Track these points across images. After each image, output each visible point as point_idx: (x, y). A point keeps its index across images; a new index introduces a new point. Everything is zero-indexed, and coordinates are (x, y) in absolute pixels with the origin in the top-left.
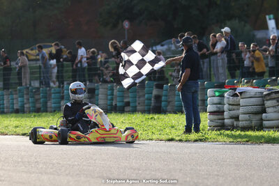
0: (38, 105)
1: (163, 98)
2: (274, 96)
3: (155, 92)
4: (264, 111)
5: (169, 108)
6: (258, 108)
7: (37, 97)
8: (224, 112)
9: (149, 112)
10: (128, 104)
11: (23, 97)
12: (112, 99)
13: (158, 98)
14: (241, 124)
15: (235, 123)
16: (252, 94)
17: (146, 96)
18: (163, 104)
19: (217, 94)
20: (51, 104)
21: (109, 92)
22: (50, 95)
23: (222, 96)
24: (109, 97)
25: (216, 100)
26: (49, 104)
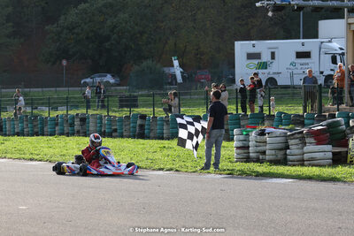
0: (36, 130)
1: (146, 127)
2: (297, 136)
3: (139, 122)
4: (288, 148)
5: (151, 135)
6: (283, 145)
7: (35, 123)
8: (249, 147)
9: (134, 137)
10: (115, 130)
11: (22, 123)
12: (101, 126)
13: (142, 126)
14: (267, 158)
15: (261, 157)
16: (278, 134)
17: (132, 125)
18: (146, 131)
19: (244, 133)
20: (47, 129)
21: (98, 121)
22: (47, 122)
23: (248, 135)
24: (99, 125)
25: (242, 137)
26: (45, 129)
